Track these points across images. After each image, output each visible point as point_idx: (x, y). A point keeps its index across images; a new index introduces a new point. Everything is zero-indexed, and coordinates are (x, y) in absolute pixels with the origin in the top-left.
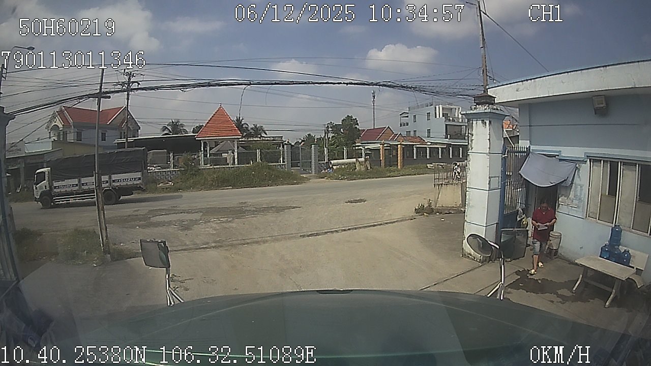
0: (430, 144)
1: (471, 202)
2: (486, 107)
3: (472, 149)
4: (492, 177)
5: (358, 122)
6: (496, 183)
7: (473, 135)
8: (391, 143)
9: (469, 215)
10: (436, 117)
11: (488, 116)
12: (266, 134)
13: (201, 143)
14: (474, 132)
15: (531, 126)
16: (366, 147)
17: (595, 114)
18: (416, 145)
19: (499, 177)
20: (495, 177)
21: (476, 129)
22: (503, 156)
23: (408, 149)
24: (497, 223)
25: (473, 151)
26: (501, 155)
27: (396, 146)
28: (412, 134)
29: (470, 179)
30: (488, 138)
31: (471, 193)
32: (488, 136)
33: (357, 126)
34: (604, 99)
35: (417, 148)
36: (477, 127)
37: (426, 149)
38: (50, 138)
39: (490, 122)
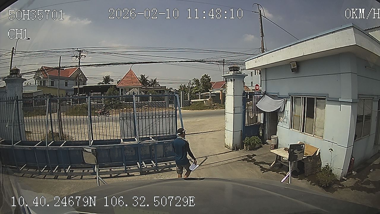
0: (252, 90)
5: (211, 78)
6: (239, 110)
9: (227, 126)
10: (255, 75)
11: (233, 77)
13: (119, 90)
14: (228, 85)
16: (212, 92)
17: (292, 72)
19: (241, 107)
20: (238, 107)
24: (241, 131)
25: (227, 94)
26: (242, 96)
29: (227, 108)
30: (233, 88)
31: (227, 115)
34: (296, 63)
36: (229, 82)
38: (36, 84)
39: (234, 80)
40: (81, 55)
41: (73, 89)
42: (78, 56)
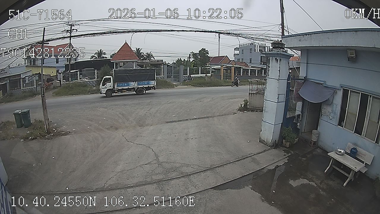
0: (251, 67)
1: (266, 109)
2: (278, 50)
3: (268, 75)
4: (280, 94)
5: (209, 53)
6: (283, 98)
7: (269, 67)
8: (227, 66)
9: (265, 116)
10: (255, 51)
11: (279, 56)
12: (154, 58)
13: (114, 64)
14: (270, 65)
15: (308, 63)
16: (212, 67)
17: (348, 61)
18: (242, 67)
19: (285, 94)
20: (282, 94)
21: (272, 63)
22: (288, 82)
23: (238, 69)
24: (282, 123)
25: (269, 77)
26: (287, 80)
27: (230, 68)
28: (241, 60)
29: (266, 95)
30: (279, 70)
31: (266, 103)
32: (279, 68)
33: (208, 55)
34: (354, 52)
35: (243, 69)
36: (272, 62)
37: (249, 70)
38: (25, 64)
39: (280, 60)
40: (72, 29)
41: (65, 65)
42: (68, 30)
